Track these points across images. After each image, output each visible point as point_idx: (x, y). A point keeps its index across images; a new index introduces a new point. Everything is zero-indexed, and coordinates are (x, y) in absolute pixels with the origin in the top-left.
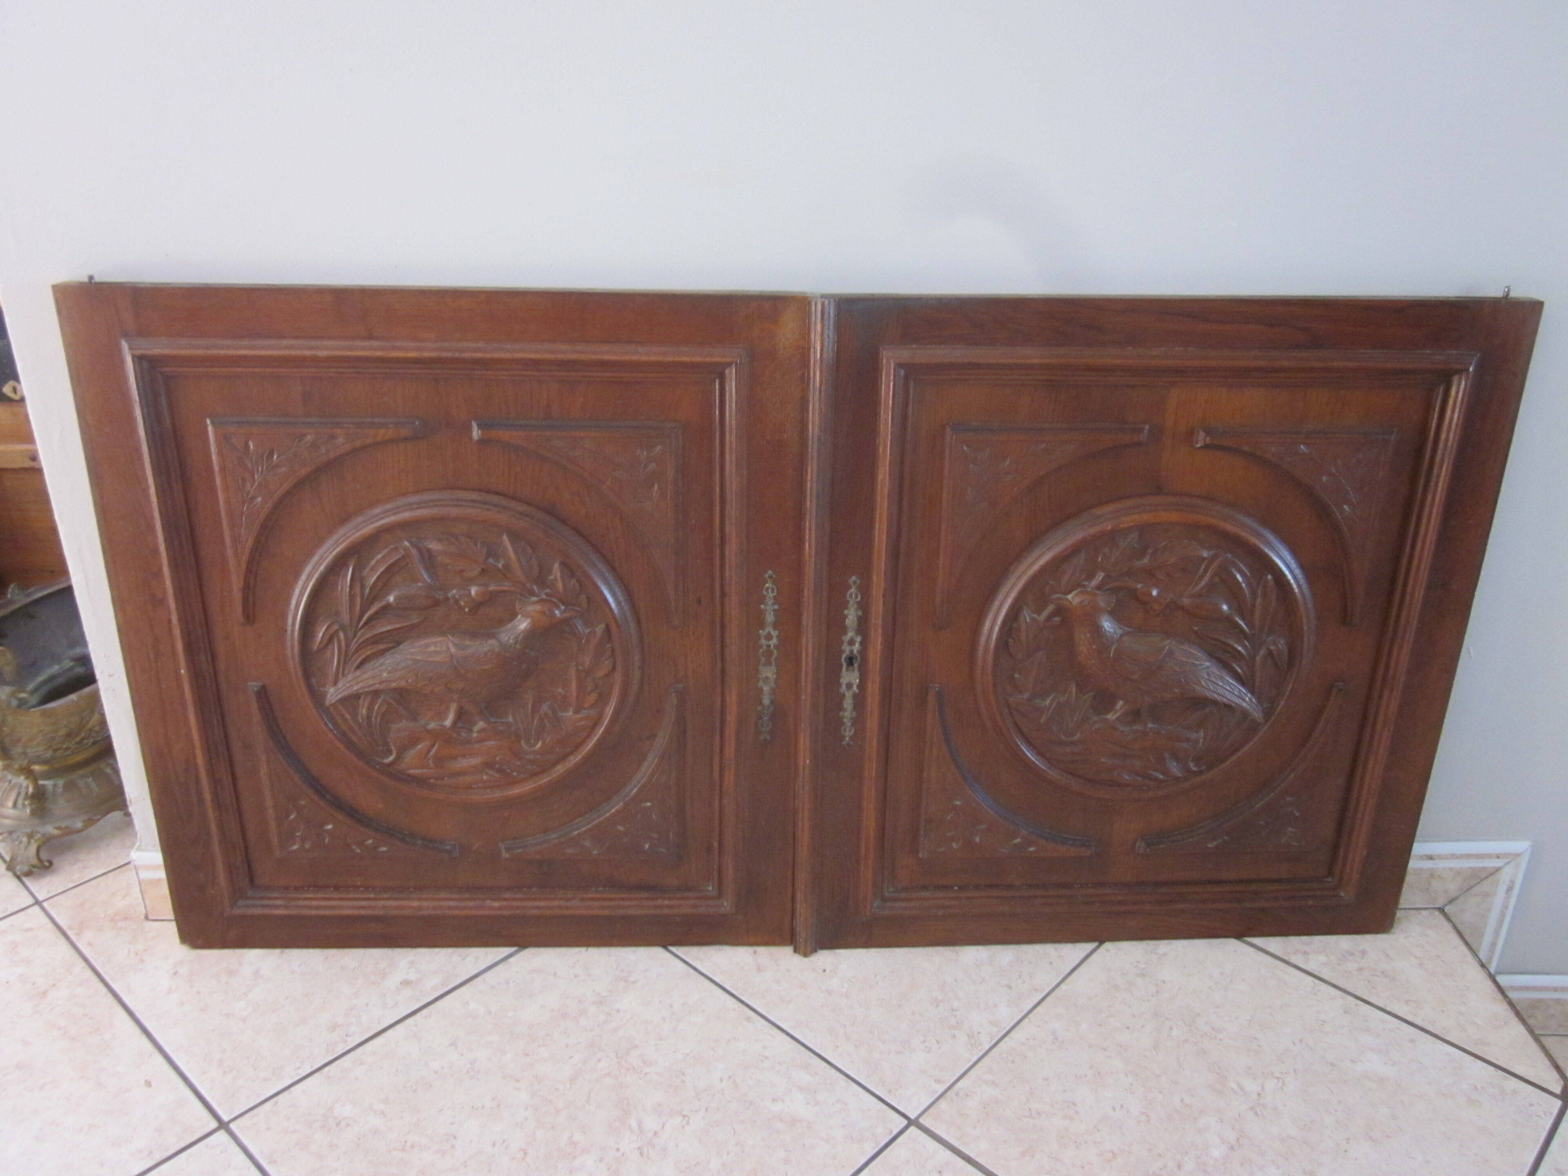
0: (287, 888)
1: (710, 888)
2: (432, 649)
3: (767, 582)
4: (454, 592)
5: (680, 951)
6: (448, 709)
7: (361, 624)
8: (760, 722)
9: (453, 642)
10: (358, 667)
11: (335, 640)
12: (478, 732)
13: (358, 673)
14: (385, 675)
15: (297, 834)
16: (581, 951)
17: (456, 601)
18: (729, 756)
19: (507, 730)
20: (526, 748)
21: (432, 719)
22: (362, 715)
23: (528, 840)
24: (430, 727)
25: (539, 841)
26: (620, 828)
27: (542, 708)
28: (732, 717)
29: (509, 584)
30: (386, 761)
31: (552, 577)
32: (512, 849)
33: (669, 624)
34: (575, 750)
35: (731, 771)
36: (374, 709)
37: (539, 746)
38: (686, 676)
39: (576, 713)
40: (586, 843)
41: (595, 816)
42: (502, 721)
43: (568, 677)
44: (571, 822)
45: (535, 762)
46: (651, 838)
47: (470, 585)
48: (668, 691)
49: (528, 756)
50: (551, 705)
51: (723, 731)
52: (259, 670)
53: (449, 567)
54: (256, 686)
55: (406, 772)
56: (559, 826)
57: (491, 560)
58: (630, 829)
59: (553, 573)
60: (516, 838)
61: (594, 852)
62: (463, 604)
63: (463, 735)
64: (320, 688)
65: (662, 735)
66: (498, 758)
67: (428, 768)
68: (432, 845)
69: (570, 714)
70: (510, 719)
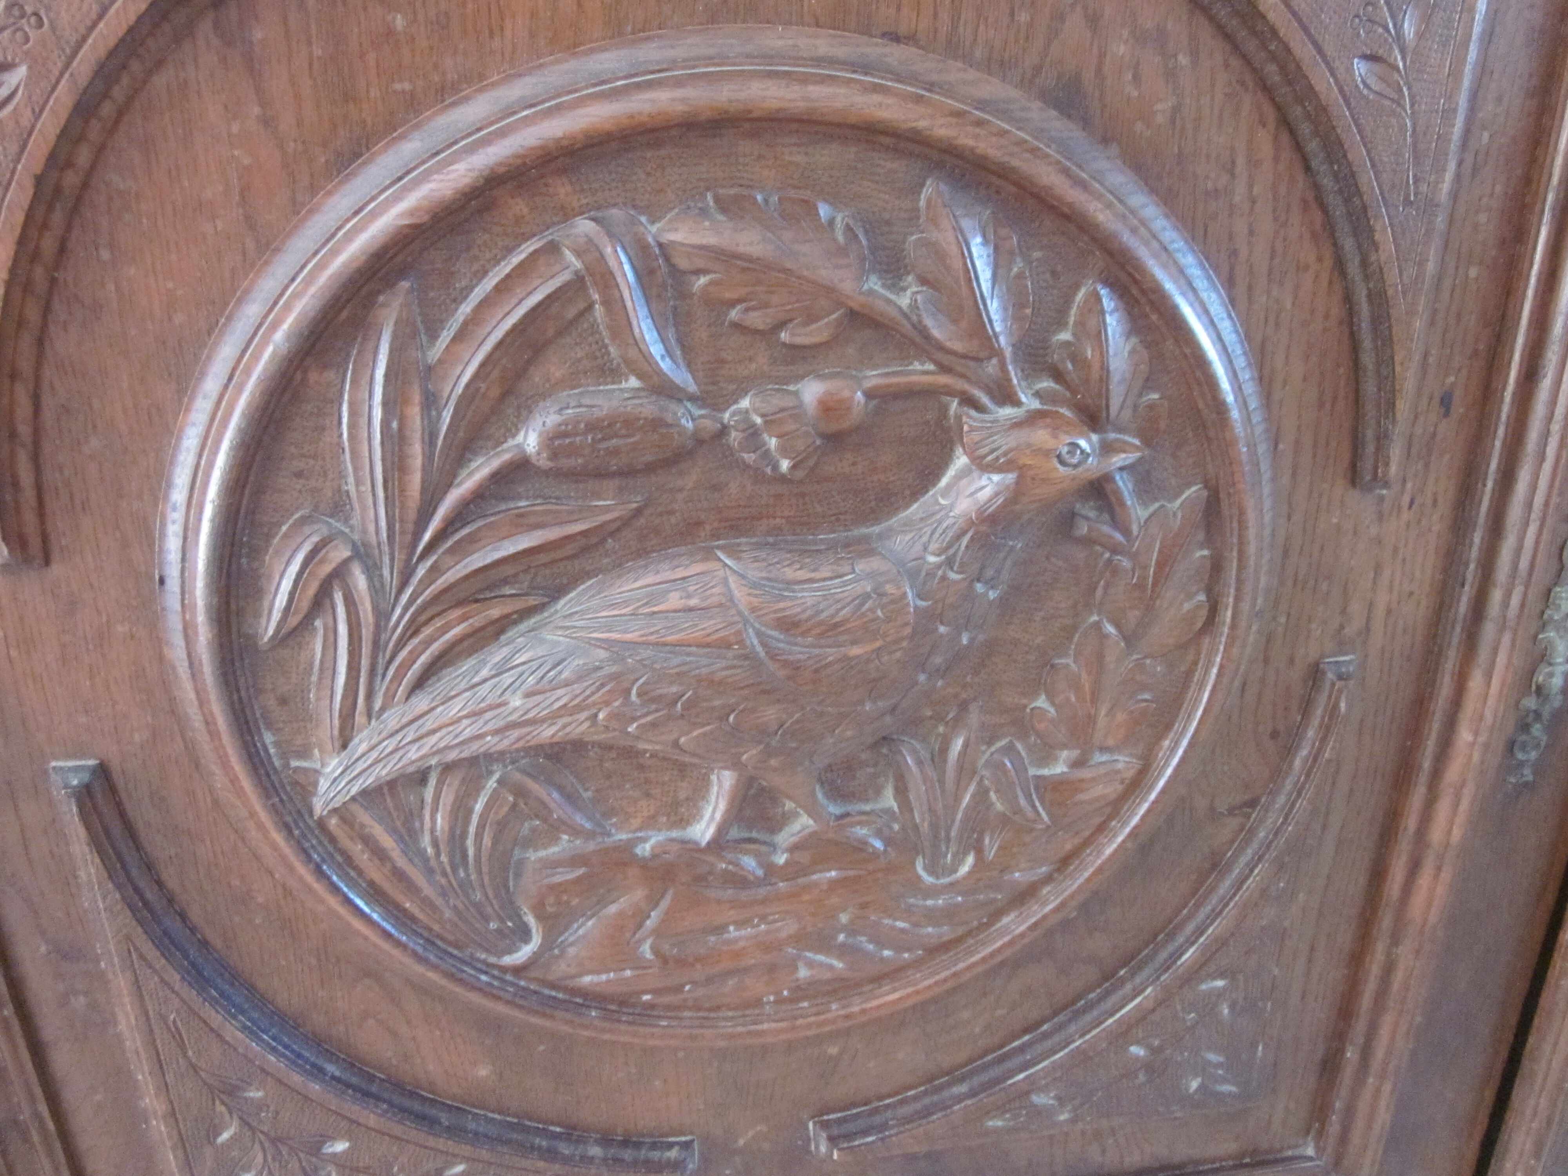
1: (1310, 1151)
2: (674, 600)
4: (745, 403)
6: (701, 789)
7: (427, 536)
8: (1523, 738)
9: (743, 577)
10: (419, 684)
11: (339, 598)
12: (794, 848)
13: (421, 702)
14: (516, 701)
17: (753, 435)
18: (1436, 835)
19: (879, 834)
20: (928, 879)
21: (651, 822)
22: (433, 830)
23: (888, 1106)
24: (645, 849)
25: (918, 1106)
26: (1136, 1050)
27: (982, 761)
28: (1476, 734)
29: (931, 367)
30: (508, 960)
31: (1065, 336)
32: (849, 1137)
33: (1354, 476)
34: (1058, 870)
35: (1436, 876)
36: (470, 811)
37: (965, 869)
38: (1368, 629)
39: (1078, 764)
40: (1039, 1099)
41: (1072, 1028)
42: (867, 808)
43: (1070, 661)
44: (1002, 1046)
45: (949, 914)
46: (1209, 1063)
47: (799, 378)
48: (1315, 673)
49: (930, 902)
50: (1009, 749)
51: (1437, 774)
52: (83, 719)
53: (734, 314)
54: (76, 769)
55: (571, 983)
56: (970, 1061)
57: (874, 283)
58: (1159, 1050)
59: (1072, 320)
60: (854, 1105)
61: (1062, 1118)
62: (773, 443)
63: (749, 862)
64: (294, 763)
65: (1281, 800)
66: (844, 918)
67: (639, 964)
68: (628, 1155)
69: (1059, 768)
70: (889, 800)
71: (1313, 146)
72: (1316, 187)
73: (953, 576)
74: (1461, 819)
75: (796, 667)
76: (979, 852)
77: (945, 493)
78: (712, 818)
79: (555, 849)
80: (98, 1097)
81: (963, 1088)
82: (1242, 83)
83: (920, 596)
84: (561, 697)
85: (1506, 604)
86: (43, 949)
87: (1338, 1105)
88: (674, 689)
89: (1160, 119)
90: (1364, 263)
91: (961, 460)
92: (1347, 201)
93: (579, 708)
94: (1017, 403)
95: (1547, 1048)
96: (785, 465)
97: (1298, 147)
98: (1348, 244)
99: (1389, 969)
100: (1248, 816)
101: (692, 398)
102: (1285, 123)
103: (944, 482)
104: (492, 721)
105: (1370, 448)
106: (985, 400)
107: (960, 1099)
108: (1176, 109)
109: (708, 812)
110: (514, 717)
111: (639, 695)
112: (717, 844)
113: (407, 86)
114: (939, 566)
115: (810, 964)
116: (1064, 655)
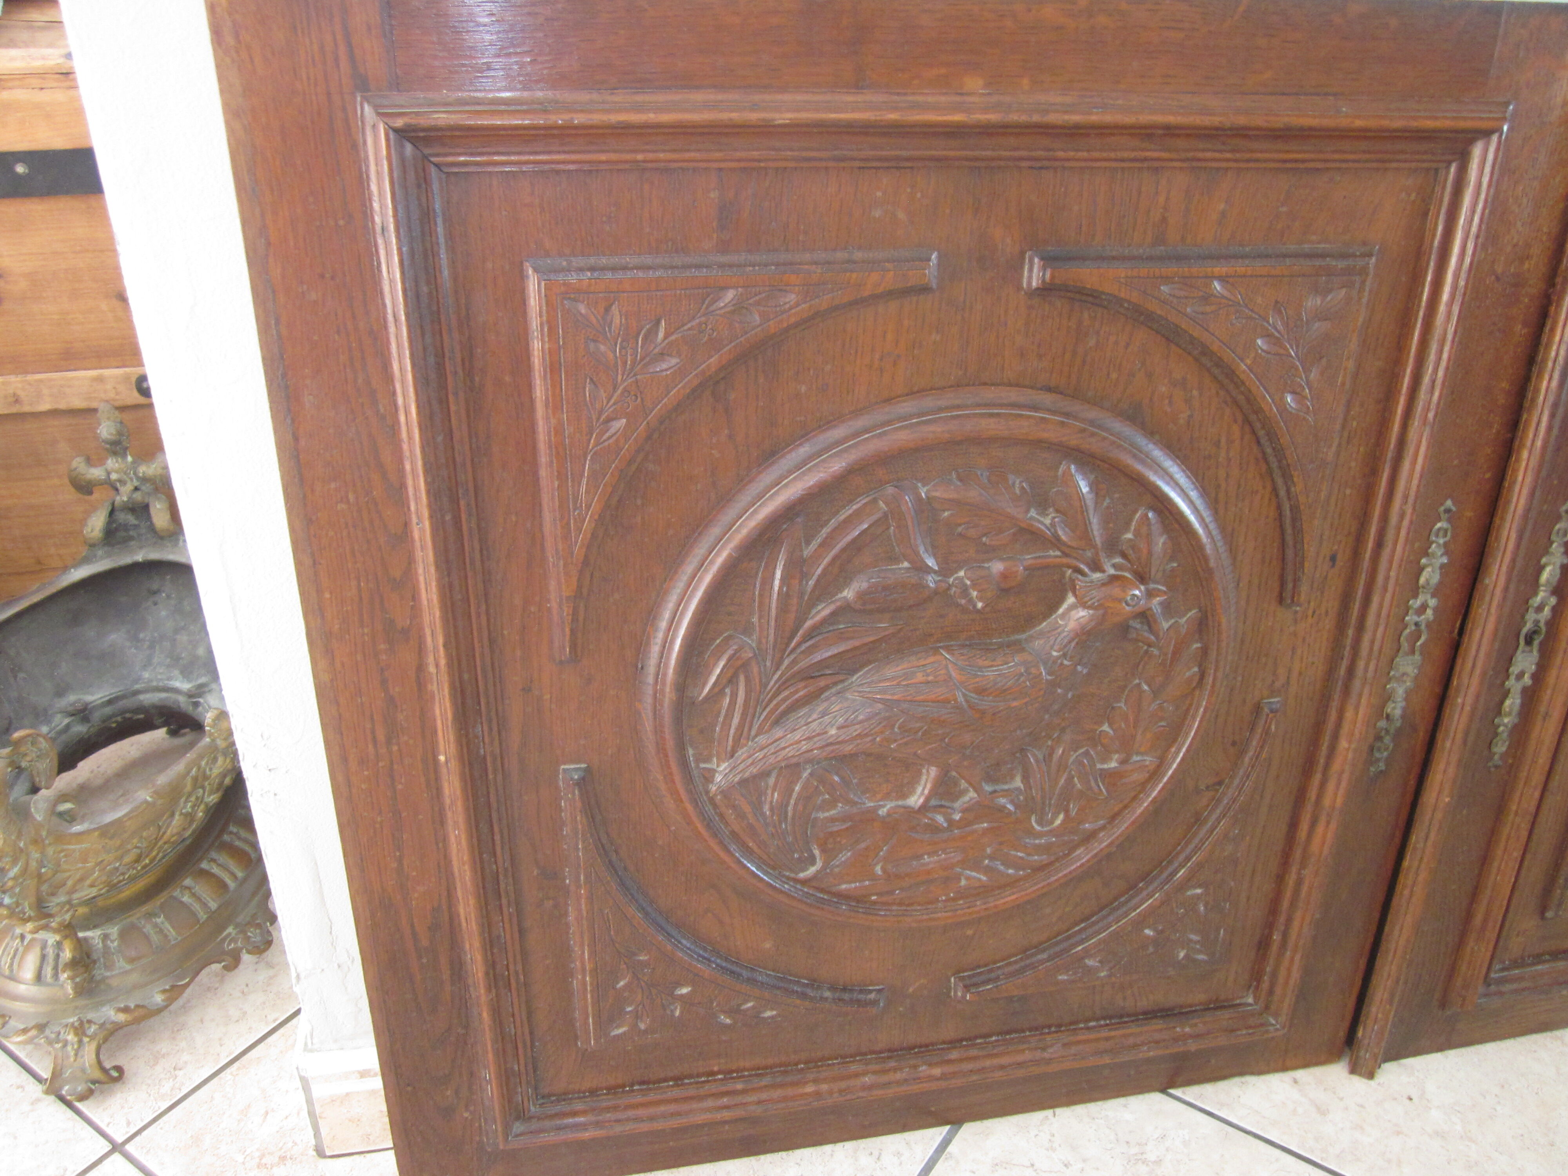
0: (593, 1092)
1: (1250, 1000)
2: (920, 677)
3: (1440, 520)
4: (962, 573)
5: (1190, 1093)
7: (793, 645)
8: (1378, 744)
9: (955, 664)
10: (777, 722)
11: (742, 679)
12: (964, 811)
13: (778, 732)
14: (833, 732)
15: (629, 1009)
16: (1047, 1118)
17: (965, 592)
18: (1327, 802)
19: (1012, 802)
20: (1037, 828)
21: (887, 796)
22: (771, 802)
23: (999, 968)
24: (883, 812)
25: (1017, 966)
26: (1148, 932)
27: (1071, 760)
28: (1350, 742)
29: (1058, 553)
30: (802, 875)
31: (1129, 536)
32: (976, 985)
33: (1281, 600)
34: (1109, 823)
35: (1327, 826)
36: (793, 790)
37: (1058, 822)
38: (1288, 683)
39: (1123, 762)
40: (1090, 962)
41: (1111, 918)
42: (1006, 787)
43: (1122, 705)
44: (1068, 930)
45: (1046, 849)
46: (1191, 941)
47: (990, 560)
48: (1257, 709)
49: (1037, 841)
50: (1087, 753)
51: (1327, 766)
52: (582, 742)
53: (960, 529)
54: (576, 770)
55: (834, 889)
56: (1049, 939)
57: (1033, 513)
58: (1162, 931)
59: (1133, 528)
60: (979, 967)
61: (1102, 974)
62: (975, 594)
63: (940, 819)
64: (702, 765)
65: (1236, 782)
66: (989, 850)
67: (873, 877)
68: (846, 996)
69: (1113, 764)
70: (1018, 783)
71: (1261, 433)
72: (1264, 453)
73: (1066, 662)
74: (1341, 792)
75: (983, 713)
76: (1067, 811)
77: (1063, 616)
78: (922, 793)
79: (833, 812)
80: (548, 962)
81: (1044, 956)
82: (1226, 402)
83: (1049, 674)
84: (856, 730)
85: (1366, 670)
86: (535, 873)
87: (1268, 969)
88: (918, 725)
89: (1181, 422)
90: (1288, 491)
91: (1071, 599)
92: (1280, 461)
93: (866, 735)
94: (1103, 571)
95: (1396, 933)
96: (980, 605)
97: (1254, 432)
98: (1280, 481)
99: (1299, 882)
100: (1217, 791)
101: (935, 572)
102: (1247, 421)
103: (1061, 611)
104: (819, 742)
105: (1290, 586)
106: (1086, 570)
107: (1042, 962)
108: (1190, 416)
109: (919, 789)
110: (831, 740)
111: (899, 728)
112: (924, 808)
113: (803, 418)
114: (1058, 658)
115: (968, 878)
116: (1119, 701)
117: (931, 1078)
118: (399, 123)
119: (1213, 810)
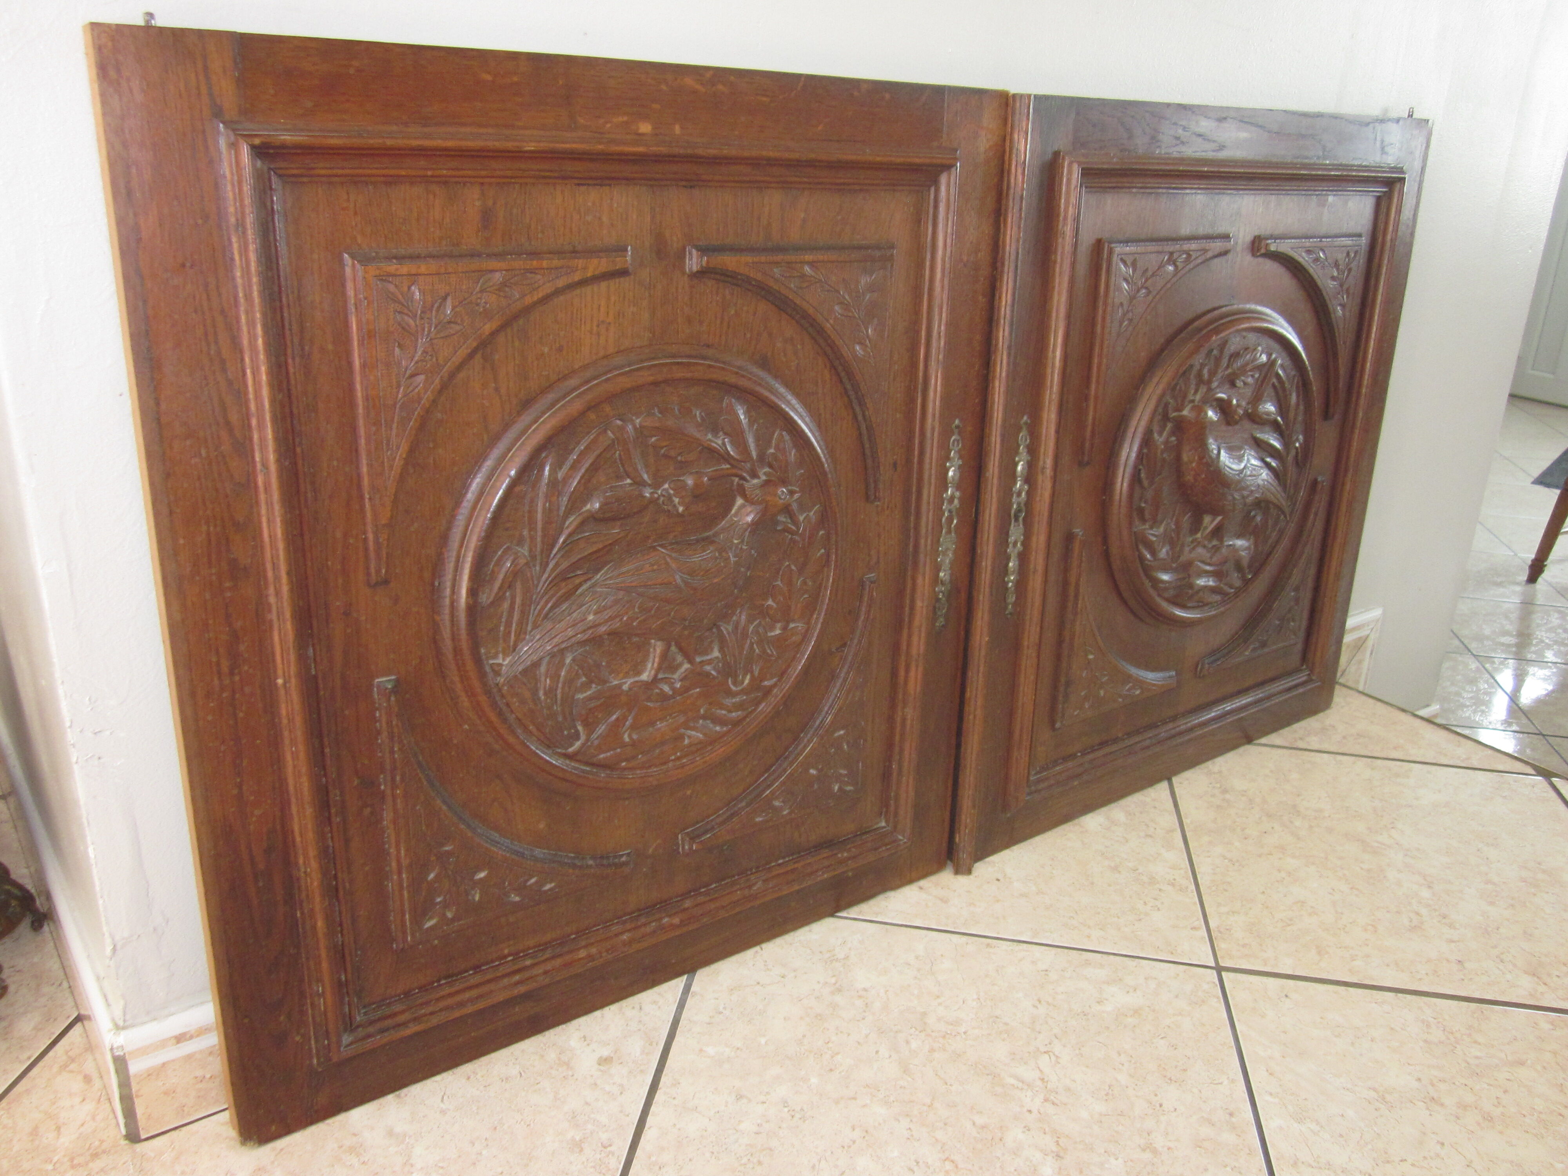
0: (407, 994)
1: (883, 824)
3: (953, 434)
4: (666, 486)
5: (853, 912)
7: (555, 550)
8: (938, 604)
11: (518, 584)
12: (682, 680)
14: (591, 617)
15: (439, 900)
16: (757, 952)
17: (670, 498)
18: (914, 651)
19: (714, 669)
20: (733, 688)
21: (627, 675)
22: (545, 688)
23: (712, 820)
24: (625, 687)
25: (725, 816)
26: (813, 772)
27: (750, 630)
28: (923, 602)
29: (728, 466)
30: (571, 750)
31: (772, 451)
32: (699, 836)
33: (867, 499)
34: (779, 680)
35: (917, 670)
36: (559, 676)
37: (747, 682)
38: (878, 562)
39: (785, 629)
40: (777, 803)
41: (785, 765)
42: (709, 657)
43: (779, 583)
44: (756, 781)
45: (740, 706)
46: (841, 774)
47: (684, 474)
48: (862, 584)
49: (734, 700)
50: (760, 624)
51: (910, 622)
52: (392, 656)
53: (663, 451)
54: (389, 680)
55: (595, 760)
56: (744, 791)
57: (710, 436)
58: (822, 770)
59: (773, 445)
60: (698, 823)
61: (785, 813)
62: (676, 500)
63: (666, 688)
64: (491, 662)
65: (856, 641)
66: (702, 711)
67: (624, 745)
68: (605, 862)
69: (778, 632)
70: (716, 653)
71: (843, 374)
72: (845, 389)
73: (745, 547)
74: (923, 640)
75: (695, 589)
76: (752, 673)
77: (736, 514)
78: (652, 668)
79: (589, 693)
80: (367, 868)
81: (743, 804)
82: (818, 353)
83: (735, 557)
85: (926, 546)
86: (356, 783)
87: (892, 794)
88: (651, 604)
89: (793, 368)
90: (864, 416)
91: (739, 501)
92: (856, 393)
93: (616, 617)
94: (759, 477)
95: (969, 751)
96: (681, 509)
97: (838, 374)
98: (858, 409)
99: (904, 720)
100: (843, 651)
101: (649, 485)
102: (833, 367)
103: (733, 511)
104: (581, 627)
105: (872, 486)
106: (748, 478)
107: (743, 808)
108: (798, 364)
109: (649, 665)
111: (639, 608)
112: (655, 680)
113: (547, 373)
114: (739, 544)
115: (689, 737)
116: (776, 581)
117: (673, 927)
118: (257, 141)
119: (843, 666)
